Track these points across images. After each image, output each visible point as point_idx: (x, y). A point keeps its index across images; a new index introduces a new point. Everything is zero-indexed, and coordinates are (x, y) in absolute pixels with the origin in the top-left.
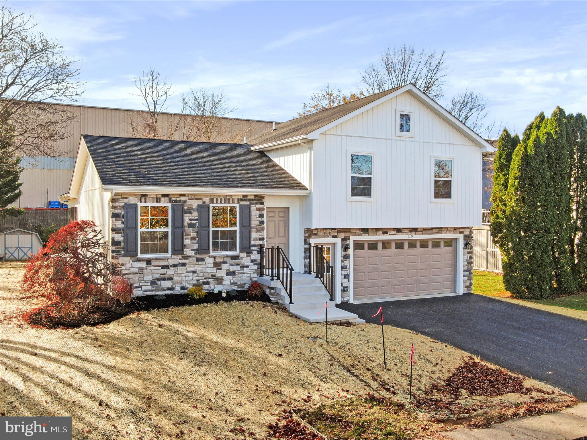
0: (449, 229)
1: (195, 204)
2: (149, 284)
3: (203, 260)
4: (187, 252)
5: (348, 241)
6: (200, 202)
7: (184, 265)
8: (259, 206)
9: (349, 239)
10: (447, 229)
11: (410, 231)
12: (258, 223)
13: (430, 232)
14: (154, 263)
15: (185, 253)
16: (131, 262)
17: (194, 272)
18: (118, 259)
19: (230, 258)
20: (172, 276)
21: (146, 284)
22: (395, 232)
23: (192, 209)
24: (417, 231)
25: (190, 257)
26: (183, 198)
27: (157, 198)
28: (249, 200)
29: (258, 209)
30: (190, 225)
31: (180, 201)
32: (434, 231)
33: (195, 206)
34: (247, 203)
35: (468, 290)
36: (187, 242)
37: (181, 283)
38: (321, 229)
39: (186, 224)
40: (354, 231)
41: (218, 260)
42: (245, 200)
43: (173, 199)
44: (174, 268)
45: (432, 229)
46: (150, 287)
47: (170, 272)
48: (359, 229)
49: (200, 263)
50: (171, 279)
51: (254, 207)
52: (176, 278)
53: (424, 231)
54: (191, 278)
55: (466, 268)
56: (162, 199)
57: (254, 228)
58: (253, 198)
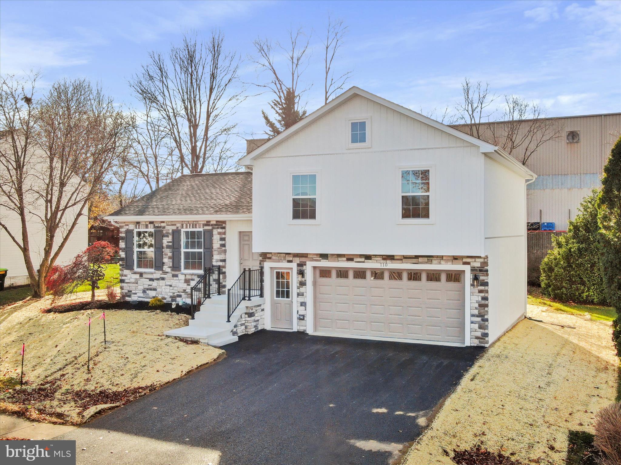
0: (444, 258)
1: (170, 229)
2: (141, 292)
3: (176, 276)
4: (166, 268)
5: (304, 267)
6: (174, 228)
7: (163, 279)
8: (220, 230)
9: (305, 265)
10: (442, 257)
11: (384, 259)
12: (219, 246)
13: (415, 260)
14: (144, 276)
15: (164, 269)
16: (130, 273)
17: (171, 286)
18: (123, 271)
19: (196, 276)
20: (156, 287)
21: (140, 292)
22: (363, 260)
23: (169, 233)
24: (394, 259)
25: (167, 273)
26: (163, 225)
27: (146, 225)
28: (212, 225)
29: (219, 233)
30: (168, 247)
31: (160, 227)
32: (420, 260)
33: (170, 231)
34: (210, 228)
35: (480, 342)
36: (165, 260)
37: (161, 294)
38: (275, 253)
39: (164, 245)
40: (311, 256)
41: (188, 277)
42: (209, 225)
43: (156, 225)
44: (157, 281)
45: (417, 257)
46: (142, 295)
47: (154, 284)
48: (317, 255)
49: (175, 278)
50: (155, 290)
51: (215, 232)
52: (158, 290)
53: (404, 260)
54: (168, 290)
55: (476, 312)
56: (149, 225)
57: (216, 251)
58: (215, 223)
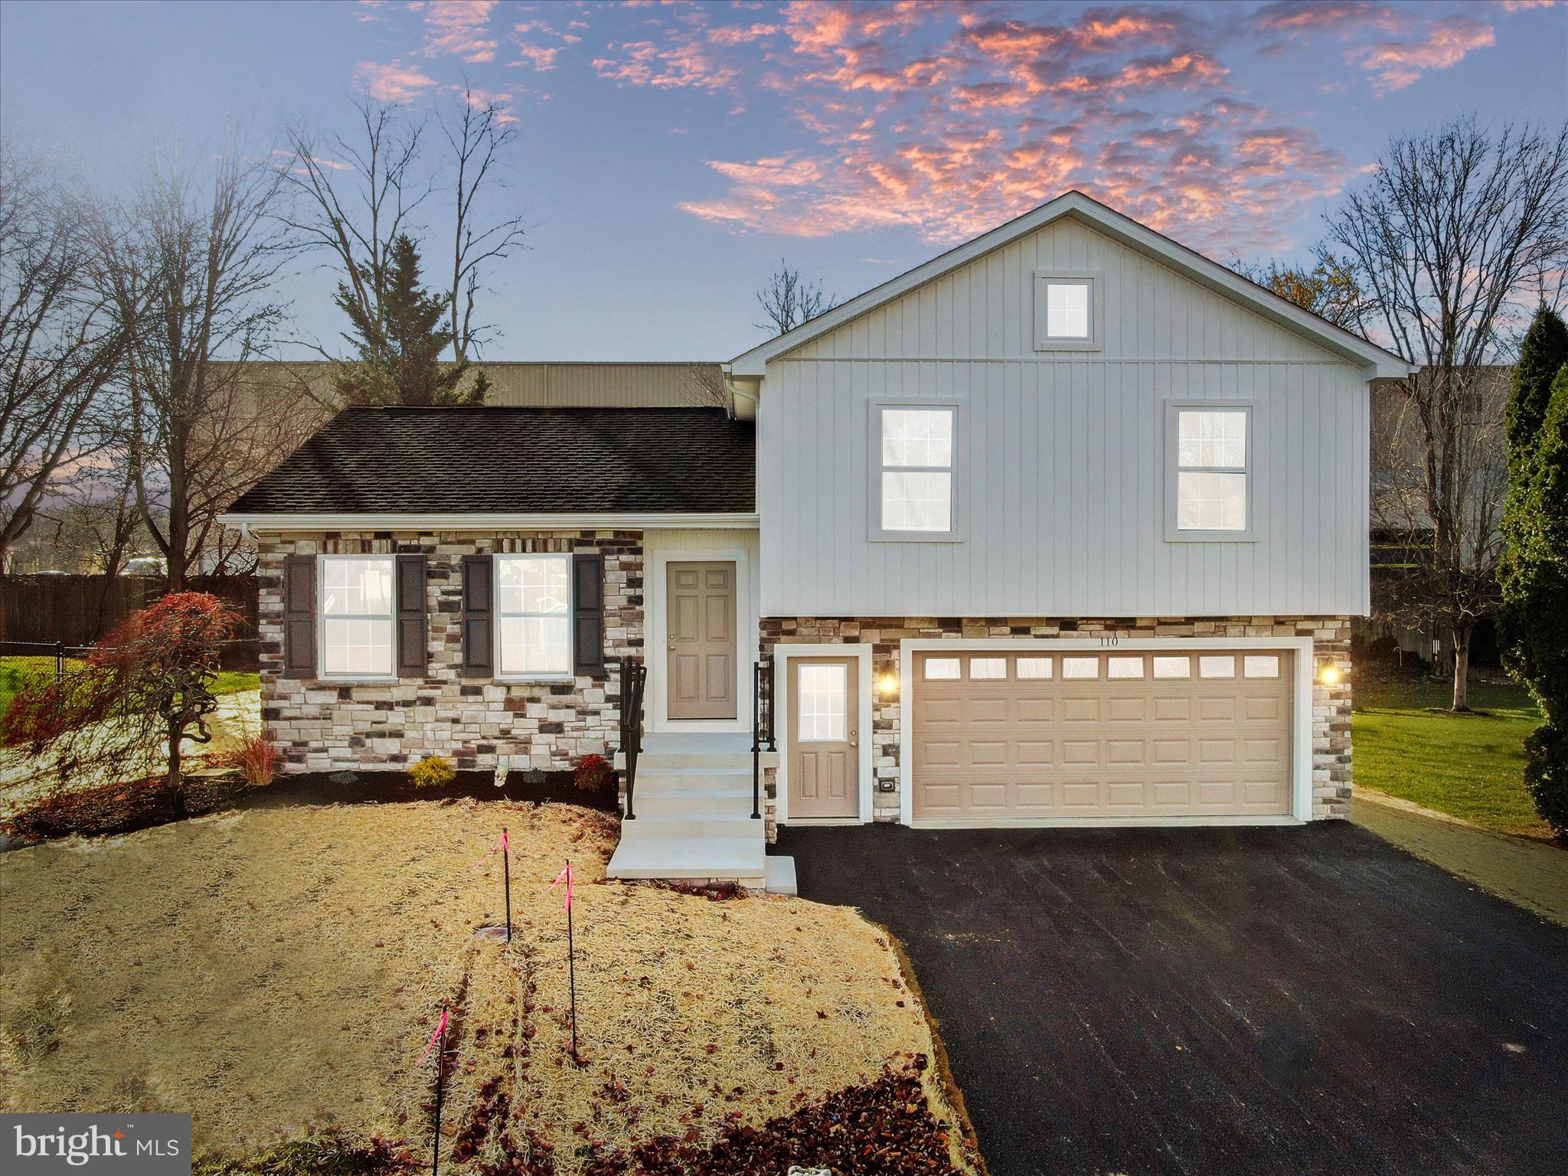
0: (1255, 622)
1: (455, 554)
2: (346, 744)
3: (477, 691)
4: (436, 670)
5: (895, 653)
6: (470, 550)
7: (428, 702)
8: (626, 558)
9: (897, 647)
10: (1248, 620)
11: (1108, 628)
12: (624, 602)
13: (1185, 629)
14: (356, 695)
15: (430, 673)
16: (303, 690)
17: (456, 721)
18: (273, 682)
19: (548, 689)
20: (400, 728)
21: (338, 743)
22: (1055, 630)
23: (449, 566)
24: (1134, 628)
25: (445, 682)
26: (425, 541)
27: (363, 542)
28: (600, 543)
29: (625, 566)
30: (444, 607)
31: (418, 548)
32: (1198, 627)
33: (455, 561)
34: (595, 550)
35: (1333, 810)
36: (436, 646)
37: (423, 747)
38: (808, 619)
39: (433, 602)
40: (914, 625)
41: (516, 693)
42: (590, 544)
43: (400, 543)
44: (406, 709)
45: (1190, 621)
46: (348, 753)
47: (395, 718)
48: (931, 620)
49: (471, 698)
50: (398, 734)
51: (611, 562)
52: (410, 734)
53: (1158, 629)
54: (446, 735)
55: (1325, 743)
56: (376, 543)
57: (614, 615)
58: (610, 536)
